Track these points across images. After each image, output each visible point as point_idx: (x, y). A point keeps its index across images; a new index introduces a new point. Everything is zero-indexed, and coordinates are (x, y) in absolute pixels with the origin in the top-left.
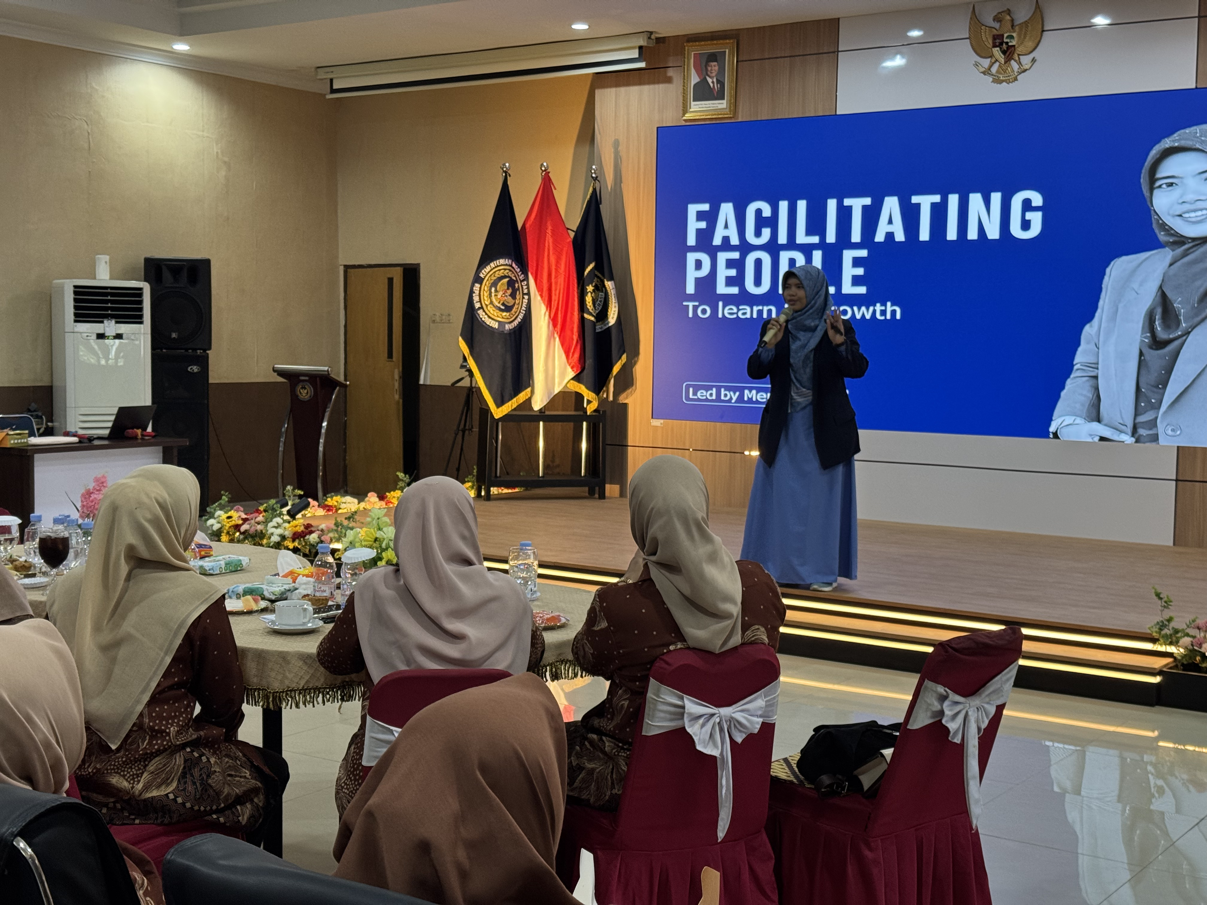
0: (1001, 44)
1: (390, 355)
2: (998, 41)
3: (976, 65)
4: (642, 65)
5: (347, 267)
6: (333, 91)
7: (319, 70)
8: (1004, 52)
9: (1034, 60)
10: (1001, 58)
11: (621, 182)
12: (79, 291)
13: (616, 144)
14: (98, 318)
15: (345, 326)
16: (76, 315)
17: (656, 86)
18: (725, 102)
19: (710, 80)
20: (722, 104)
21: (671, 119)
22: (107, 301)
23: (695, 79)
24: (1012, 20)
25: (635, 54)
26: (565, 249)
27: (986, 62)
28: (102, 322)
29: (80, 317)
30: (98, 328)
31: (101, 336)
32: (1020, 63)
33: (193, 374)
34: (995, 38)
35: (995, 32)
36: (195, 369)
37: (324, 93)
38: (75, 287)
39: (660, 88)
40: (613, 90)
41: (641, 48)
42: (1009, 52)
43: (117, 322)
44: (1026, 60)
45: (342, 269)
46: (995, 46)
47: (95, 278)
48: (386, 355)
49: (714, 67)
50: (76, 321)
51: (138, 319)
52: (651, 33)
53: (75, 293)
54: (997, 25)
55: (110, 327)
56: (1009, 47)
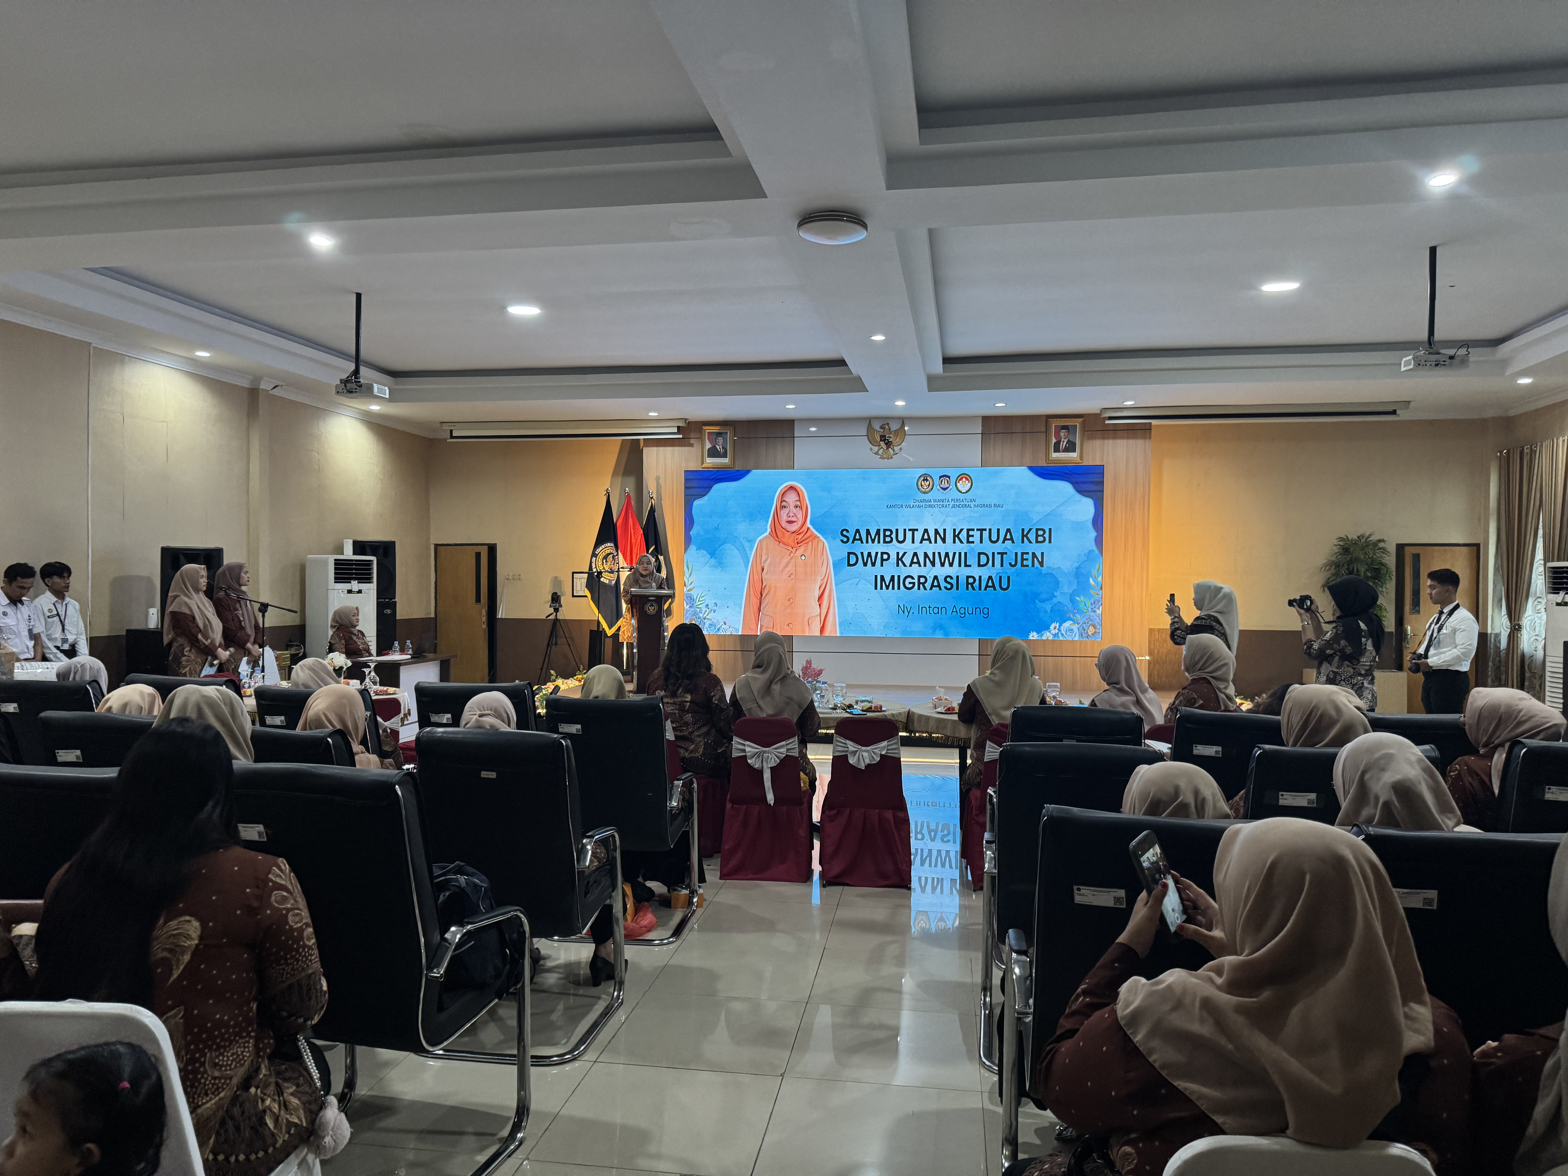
0: (885, 440)
1: (478, 600)
2: (883, 439)
3: (871, 449)
4: (681, 436)
5: (436, 546)
6: (452, 437)
7: (444, 424)
8: (886, 444)
9: (901, 449)
10: (885, 447)
11: (661, 500)
12: (338, 563)
13: (658, 478)
14: (347, 580)
15: (436, 583)
16: (336, 578)
17: (683, 448)
18: (727, 459)
19: (718, 447)
20: (725, 461)
21: (694, 466)
22: (352, 569)
23: (708, 445)
24: (890, 429)
25: (675, 430)
26: (640, 538)
27: (876, 449)
28: (350, 582)
29: (338, 579)
30: (347, 586)
31: (350, 592)
32: (894, 450)
33: (388, 614)
34: (881, 436)
35: (881, 434)
36: (389, 611)
37: (445, 437)
38: (335, 560)
39: (686, 449)
40: (655, 449)
41: (678, 427)
42: (889, 444)
43: (359, 583)
44: (896, 449)
45: (432, 547)
46: (881, 440)
47: (343, 554)
48: (474, 600)
49: (720, 440)
50: (335, 582)
51: (368, 580)
52: (686, 419)
53: (336, 564)
54: (882, 430)
55: (355, 585)
56: (889, 442)
